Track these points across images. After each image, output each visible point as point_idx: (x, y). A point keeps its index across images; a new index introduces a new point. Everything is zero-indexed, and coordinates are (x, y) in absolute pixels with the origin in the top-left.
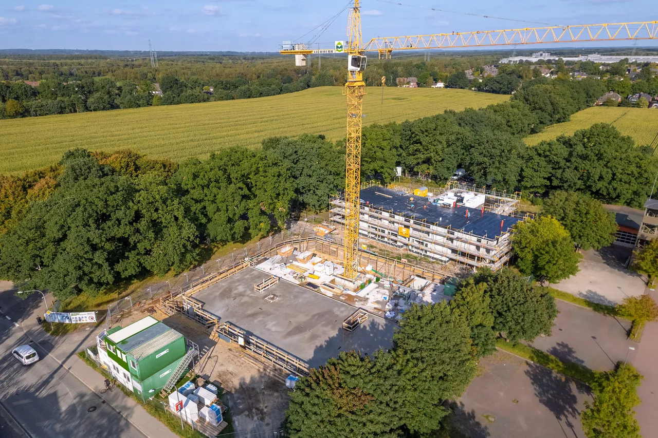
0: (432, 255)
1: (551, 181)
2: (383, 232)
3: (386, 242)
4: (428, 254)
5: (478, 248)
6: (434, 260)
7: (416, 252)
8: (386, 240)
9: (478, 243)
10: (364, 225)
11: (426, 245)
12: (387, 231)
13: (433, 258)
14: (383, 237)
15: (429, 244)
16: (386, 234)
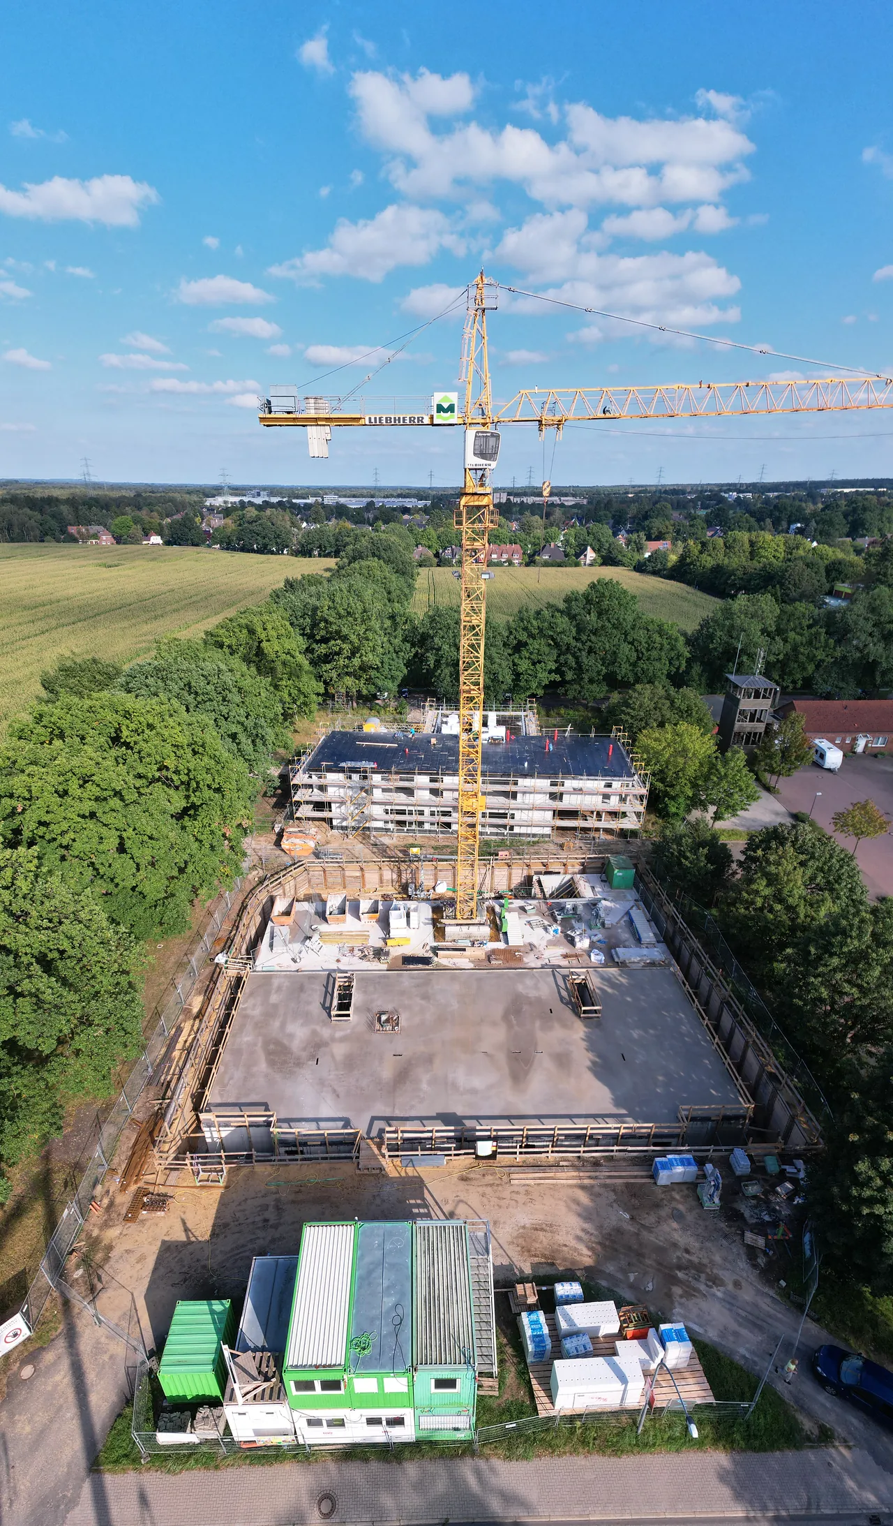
0: (523, 830)
1: (562, 674)
2: (421, 813)
3: (430, 831)
4: (516, 830)
5: (606, 797)
6: (536, 839)
7: (492, 834)
8: (427, 826)
9: (608, 790)
10: (377, 811)
11: (513, 817)
12: (427, 811)
13: (528, 835)
14: (421, 824)
15: (518, 814)
16: (427, 817)
